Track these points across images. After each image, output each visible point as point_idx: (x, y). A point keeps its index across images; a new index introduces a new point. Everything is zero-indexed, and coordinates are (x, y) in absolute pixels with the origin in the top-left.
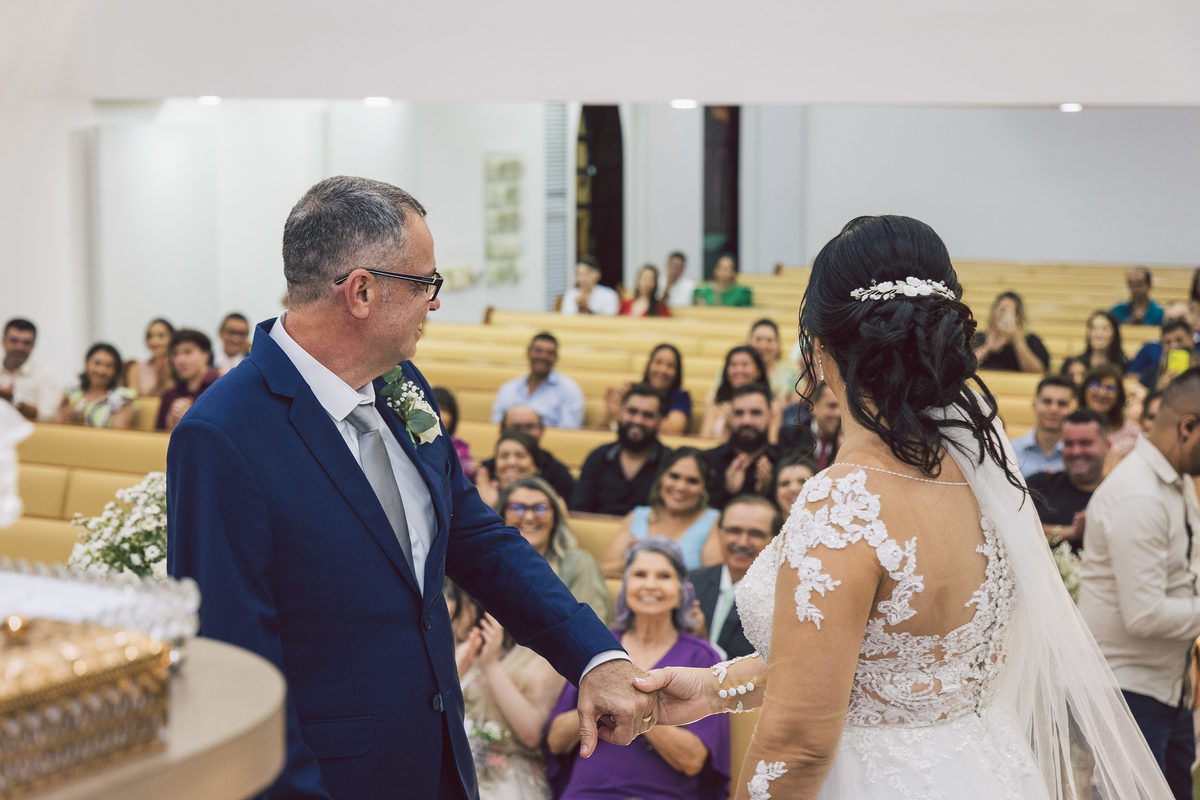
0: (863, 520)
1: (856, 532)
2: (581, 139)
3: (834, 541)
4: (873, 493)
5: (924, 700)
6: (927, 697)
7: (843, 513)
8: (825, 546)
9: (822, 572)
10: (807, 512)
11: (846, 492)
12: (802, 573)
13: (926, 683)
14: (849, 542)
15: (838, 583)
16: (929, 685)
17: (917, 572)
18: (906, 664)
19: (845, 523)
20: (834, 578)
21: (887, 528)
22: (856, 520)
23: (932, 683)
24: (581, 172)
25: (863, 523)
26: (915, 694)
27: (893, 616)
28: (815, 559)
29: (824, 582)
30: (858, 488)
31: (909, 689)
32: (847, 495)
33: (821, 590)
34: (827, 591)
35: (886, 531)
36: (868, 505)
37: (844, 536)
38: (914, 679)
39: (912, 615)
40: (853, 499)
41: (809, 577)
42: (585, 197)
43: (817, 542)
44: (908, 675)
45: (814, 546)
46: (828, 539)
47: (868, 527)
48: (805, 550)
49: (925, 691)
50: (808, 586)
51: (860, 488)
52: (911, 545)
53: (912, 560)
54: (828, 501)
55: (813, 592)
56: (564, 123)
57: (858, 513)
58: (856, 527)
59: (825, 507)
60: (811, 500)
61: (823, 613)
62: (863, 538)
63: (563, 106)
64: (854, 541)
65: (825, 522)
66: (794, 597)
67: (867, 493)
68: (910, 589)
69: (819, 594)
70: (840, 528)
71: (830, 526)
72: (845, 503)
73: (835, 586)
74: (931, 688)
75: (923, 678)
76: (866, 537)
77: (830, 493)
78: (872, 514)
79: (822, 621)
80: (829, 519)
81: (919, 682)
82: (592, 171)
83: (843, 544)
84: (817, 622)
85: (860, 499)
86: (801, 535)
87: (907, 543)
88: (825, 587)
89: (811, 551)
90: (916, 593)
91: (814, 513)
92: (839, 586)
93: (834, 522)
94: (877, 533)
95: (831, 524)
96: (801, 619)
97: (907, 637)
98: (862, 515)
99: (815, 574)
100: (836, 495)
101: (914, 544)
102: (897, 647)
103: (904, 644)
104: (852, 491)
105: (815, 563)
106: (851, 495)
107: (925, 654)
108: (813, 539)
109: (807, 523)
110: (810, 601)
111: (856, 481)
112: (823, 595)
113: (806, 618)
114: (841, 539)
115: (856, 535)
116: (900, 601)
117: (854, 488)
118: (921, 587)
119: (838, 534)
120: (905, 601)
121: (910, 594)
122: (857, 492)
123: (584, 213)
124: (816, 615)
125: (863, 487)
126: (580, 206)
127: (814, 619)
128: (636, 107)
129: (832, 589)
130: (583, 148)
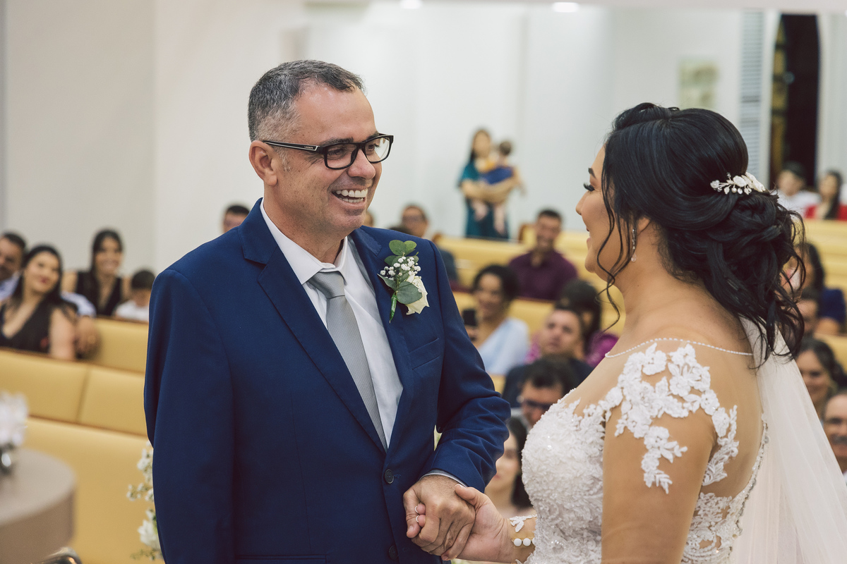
0: (699, 391)
1: (694, 402)
2: (778, 47)
3: (678, 411)
4: (703, 365)
5: (707, 556)
6: (709, 553)
7: (681, 384)
8: (669, 416)
9: (669, 440)
10: (646, 385)
11: (681, 365)
12: (649, 442)
13: (710, 540)
14: (690, 412)
15: (685, 449)
16: (712, 541)
17: (735, 439)
18: (700, 523)
19: (684, 393)
20: (681, 445)
21: (718, 397)
22: (693, 391)
23: (715, 541)
24: (777, 79)
25: (699, 393)
26: (702, 550)
27: (707, 477)
28: (662, 428)
29: (672, 449)
30: (690, 361)
31: (698, 545)
32: (683, 368)
33: (670, 457)
34: (676, 457)
35: (717, 400)
36: (701, 376)
37: (685, 405)
38: (702, 536)
39: (723, 477)
40: (688, 371)
41: (657, 445)
42: (781, 103)
43: (661, 413)
44: (699, 534)
45: (659, 416)
46: (672, 409)
47: (704, 396)
48: (651, 421)
49: (710, 547)
50: (657, 454)
51: (692, 361)
52: (734, 413)
53: (734, 427)
54: (667, 373)
55: (663, 460)
56: (760, 30)
57: (694, 383)
58: (693, 397)
59: (664, 380)
60: (648, 373)
61: (671, 478)
62: (700, 407)
63: (760, 15)
64: (694, 410)
65: (666, 393)
66: (641, 465)
67: (698, 365)
68: (727, 454)
69: (667, 460)
70: (681, 399)
71: (671, 397)
72: (682, 374)
73: (682, 453)
74: (713, 545)
75: (709, 536)
76: (703, 407)
77: (667, 366)
78: (705, 385)
79: (670, 486)
80: (670, 391)
81: (706, 540)
82: (790, 78)
83: (685, 414)
84: (666, 487)
85: (694, 370)
86: (641, 407)
87: (731, 411)
88: (673, 454)
89: (656, 421)
90: (731, 458)
91: (654, 385)
92: (686, 452)
93: (675, 393)
94: (710, 402)
95: (672, 394)
96: (649, 485)
97: (711, 497)
98: (698, 386)
99: (663, 442)
100: (672, 367)
101: (735, 412)
102: (699, 507)
103: (706, 504)
104: (686, 364)
105: (663, 432)
106: (686, 368)
107: (718, 513)
108: (656, 410)
109: (649, 395)
110: (659, 468)
111: (687, 354)
112: (672, 461)
113: (654, 484)
114: (683, 408)
115: (695, 404)
116: (717, 463)
117: (687, 360)
118: (736, 451)
119: (680, 404)
120: (721, 465)
121: (727, 457)
122: (691, 365)
123: (779, 121)
124: (665, 480)
125: (695, 360)
126: (774, 112)
127: (662, 484)
128: (835, 17)
129: (679, 455)
130: (781, 57)
